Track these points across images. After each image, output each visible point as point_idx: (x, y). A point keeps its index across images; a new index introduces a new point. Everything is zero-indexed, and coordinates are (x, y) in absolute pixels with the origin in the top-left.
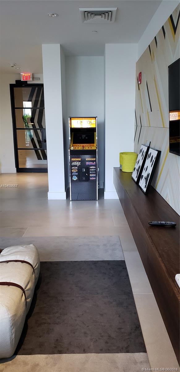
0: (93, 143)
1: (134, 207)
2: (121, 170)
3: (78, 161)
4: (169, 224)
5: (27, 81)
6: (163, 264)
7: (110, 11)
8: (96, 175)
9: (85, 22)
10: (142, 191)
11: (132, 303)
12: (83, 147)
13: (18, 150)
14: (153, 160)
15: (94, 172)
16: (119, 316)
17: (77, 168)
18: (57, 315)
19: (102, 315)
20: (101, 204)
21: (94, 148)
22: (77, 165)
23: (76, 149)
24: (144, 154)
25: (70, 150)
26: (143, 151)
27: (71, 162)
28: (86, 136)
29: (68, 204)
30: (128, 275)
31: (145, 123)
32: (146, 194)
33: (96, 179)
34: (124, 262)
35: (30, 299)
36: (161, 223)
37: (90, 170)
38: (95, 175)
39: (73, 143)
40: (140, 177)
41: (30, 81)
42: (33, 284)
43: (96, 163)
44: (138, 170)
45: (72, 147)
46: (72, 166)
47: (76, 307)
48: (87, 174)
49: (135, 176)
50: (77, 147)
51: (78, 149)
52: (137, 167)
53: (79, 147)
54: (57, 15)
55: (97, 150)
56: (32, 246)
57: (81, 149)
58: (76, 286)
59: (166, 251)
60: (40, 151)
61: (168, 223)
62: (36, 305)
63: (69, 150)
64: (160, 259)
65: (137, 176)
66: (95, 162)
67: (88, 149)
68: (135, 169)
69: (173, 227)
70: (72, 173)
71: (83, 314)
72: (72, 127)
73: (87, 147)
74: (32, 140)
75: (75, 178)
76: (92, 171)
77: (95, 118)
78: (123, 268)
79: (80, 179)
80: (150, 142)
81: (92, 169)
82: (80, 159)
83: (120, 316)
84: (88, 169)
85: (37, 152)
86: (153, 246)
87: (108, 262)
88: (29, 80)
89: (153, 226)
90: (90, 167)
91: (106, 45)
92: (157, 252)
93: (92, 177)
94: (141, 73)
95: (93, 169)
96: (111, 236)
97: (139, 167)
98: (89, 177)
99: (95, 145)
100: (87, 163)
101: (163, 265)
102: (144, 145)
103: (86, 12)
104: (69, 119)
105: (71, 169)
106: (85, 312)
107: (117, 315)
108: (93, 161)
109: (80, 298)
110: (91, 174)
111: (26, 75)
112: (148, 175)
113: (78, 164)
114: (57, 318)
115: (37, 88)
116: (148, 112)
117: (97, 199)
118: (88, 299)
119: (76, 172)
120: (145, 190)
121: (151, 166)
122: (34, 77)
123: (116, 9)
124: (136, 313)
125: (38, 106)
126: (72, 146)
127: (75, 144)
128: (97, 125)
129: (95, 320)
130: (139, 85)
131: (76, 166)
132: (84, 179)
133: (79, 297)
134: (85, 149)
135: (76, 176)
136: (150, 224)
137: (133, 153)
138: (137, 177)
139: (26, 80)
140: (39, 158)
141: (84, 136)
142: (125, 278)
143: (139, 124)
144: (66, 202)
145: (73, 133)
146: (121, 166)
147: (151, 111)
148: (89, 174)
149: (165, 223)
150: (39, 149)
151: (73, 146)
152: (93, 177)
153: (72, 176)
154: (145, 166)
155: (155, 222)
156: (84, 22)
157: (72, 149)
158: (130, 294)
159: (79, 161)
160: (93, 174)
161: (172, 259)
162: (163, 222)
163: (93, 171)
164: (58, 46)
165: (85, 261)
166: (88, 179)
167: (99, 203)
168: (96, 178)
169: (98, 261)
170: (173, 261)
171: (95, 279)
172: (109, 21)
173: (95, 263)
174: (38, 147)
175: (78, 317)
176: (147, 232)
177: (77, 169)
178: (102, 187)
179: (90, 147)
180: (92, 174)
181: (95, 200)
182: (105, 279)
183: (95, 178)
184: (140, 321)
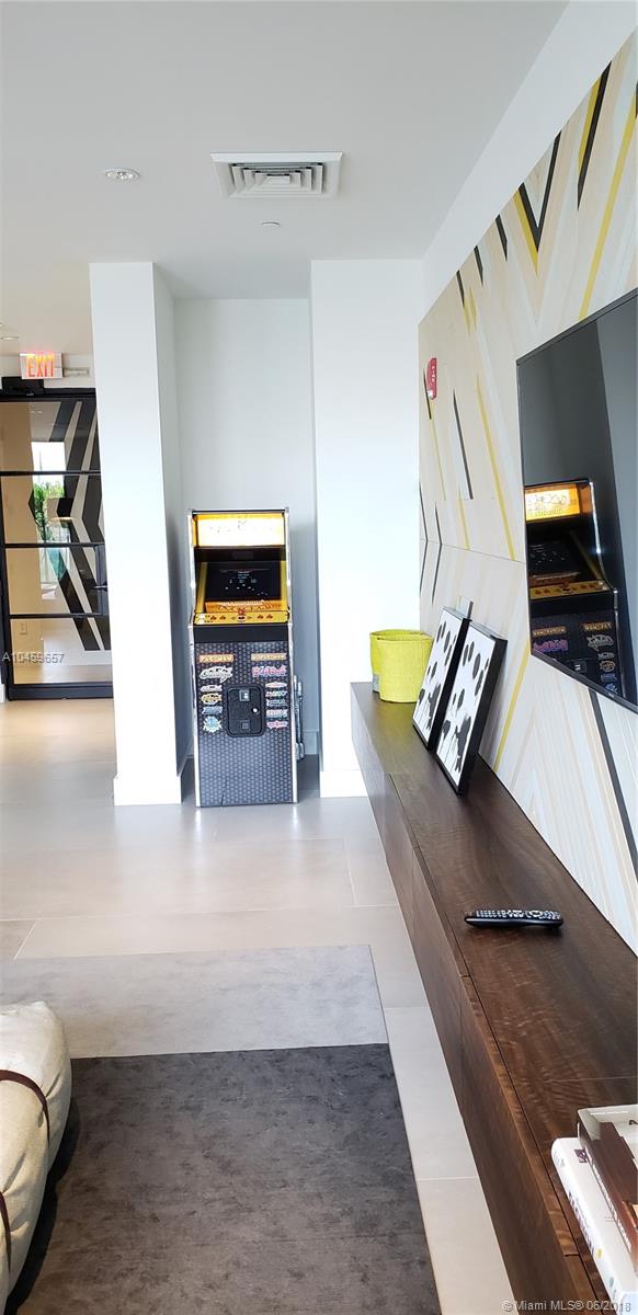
0: (278, 596)
1: (417, 848)
2: (376, 693)
3: (222, 664)
4: (537, 919)
5: (41, 381)
6: (510, 1092)
7: (320, 164)
8: (289, 713)
9: (235, 195)
10: (448, 780)
11: (413, 1222)
12: (242, 612)
13: (12, 620)
14: (482, 672)
15: (283, 702)
16: (364, 1279)
17: (219, 688)
18: (129, 1284)
19: (299, 1275)
20: (310, 820)
21: (279, 618)
22: (219, 679)
23: (214, 622)
24: (452, 643)
25: (194, 625)
26: (449, 634)
27: (200, 667)
28: (252, 575)
29: (188, 822)
30: (397, 1104)
31: (452, 535)
32: (462, 791)
33: (290, 725)
34: (383, 1050)
35: (26, 1225)
36: (508, 917)
37: (268, 694)
38: (285, 711)
39: (207, 599)
40: (439, 725)
41: (54, 381)
42: (38, 1165)
43: (288, 669)
44: (432, 700)
45: (203, 616)
46: (200, 683)
47: (203, 1245)
48: (255, 710)
49: (423, 718)
50: (218, 616)
51: (222, 622)
52: (430, 690)
53: (226, 615)
54: (138, 175)
55: (290, 625)
56: (40, 1008)
57: (235, 622)
58: (206, 1157)
59: (524, 1033)
60: (92, 621)
61: (533, 918)
62: (52, 1241)
63: (191, 627)
64: (499, 1069)
65: (430, 721)
66: (283, 668)
67: (260, 621)
68: (423, 692)
69: (552, 930)
70: (200, 706)
71: (227, 1276)
72: (201, 544)
73: (255, 612)
74: (65, 582)
75: (213, 725)
76: (273, 698)
77: (282, 512)
78: (383, 1077)
79: (231, 728)
80: (471, 604)
81: (273, 690)
82: (230, 658)
83: (365, 1276)
84: (258, 691)
85: (81, 625)
86: (477, 1015)
87: (326, 1054)
88: (49, 376)
89: (481, 928)
90: (267, 685)
91: (314, 264)
92: (492, 1039)
93: (274, 719)
94: (433, 362)
95: (277, 689)
96: (341, 948)
97: (437, 690)
98: (263, 719)
99: (284, 608)
100: (256, 671)
101: (508, 1093)
102: (453, 611)
103: (234, 165)
104: (190, 517)
105: (199, 694)
106: (237, 1264)
107: (356, 1274)
108: (277, 664)
109: (217, 1204)
110: (270, 708)
111: (38, 358)
112: (466, 723)
113: (225, 674)
114: (130, 1295)
115: (79, 405)
116: (460, 500)
117: (295, 799)
118: (250, 1210)
119: (218, 704)
120: (456, 777)
121: (476, 693)
122: (67, 366)
123: (339, 158)
124: (426, 1262)
125: (86, 466)
126: (200, 609)
127: (213, 604)
128: (290, 533)
129: (272, 1297)
130: (430, 401)
131: (216, 681)
132: (246, 726)
133: (215, 1200)
134: (247, 622)
135: (218, 716)
136: (468, 922)
137: (416, 633)
138: (429, 725)
139: (40, 378)
140: (90, 644)
141: (243, 574)
142: (388, 1118)
143: (434, 537)
144: (180, 812)
145: (205, 564)
146: (376, 679)
147: (472, 498)
148: (263, 708)
149: (525, 917)
150: (90, 616)
151: (205, 611)
152: (277, 719)
153: (201, 718)
154: (456, 690)
155: (487, 915)
156: (232, 196)
157: (201, 622)
158: (404, 1179)
159: (227, 664)
160: (278, 708)
161: (543, 1070)
162: (517, 914)
163: (277, 698)
164: (147, 269)
165: (241, 1054)
166: (259, 727)
167: (301, 815)
168: (290, 722)
169: (290, 1052)
170: (547, 1078)
171: (276, 1125)
172: (315, 192)
173: (279, 1058)
174: (87, 609)
175: (211, 1287)
176: (456, 957)
177: (219, 693)
178: (312, 751)
179: (265, 614)
180: (273, 708)
181: (288, 801)
182: (313, 1123)
183: (284, 724)
184: (441, 1299)
